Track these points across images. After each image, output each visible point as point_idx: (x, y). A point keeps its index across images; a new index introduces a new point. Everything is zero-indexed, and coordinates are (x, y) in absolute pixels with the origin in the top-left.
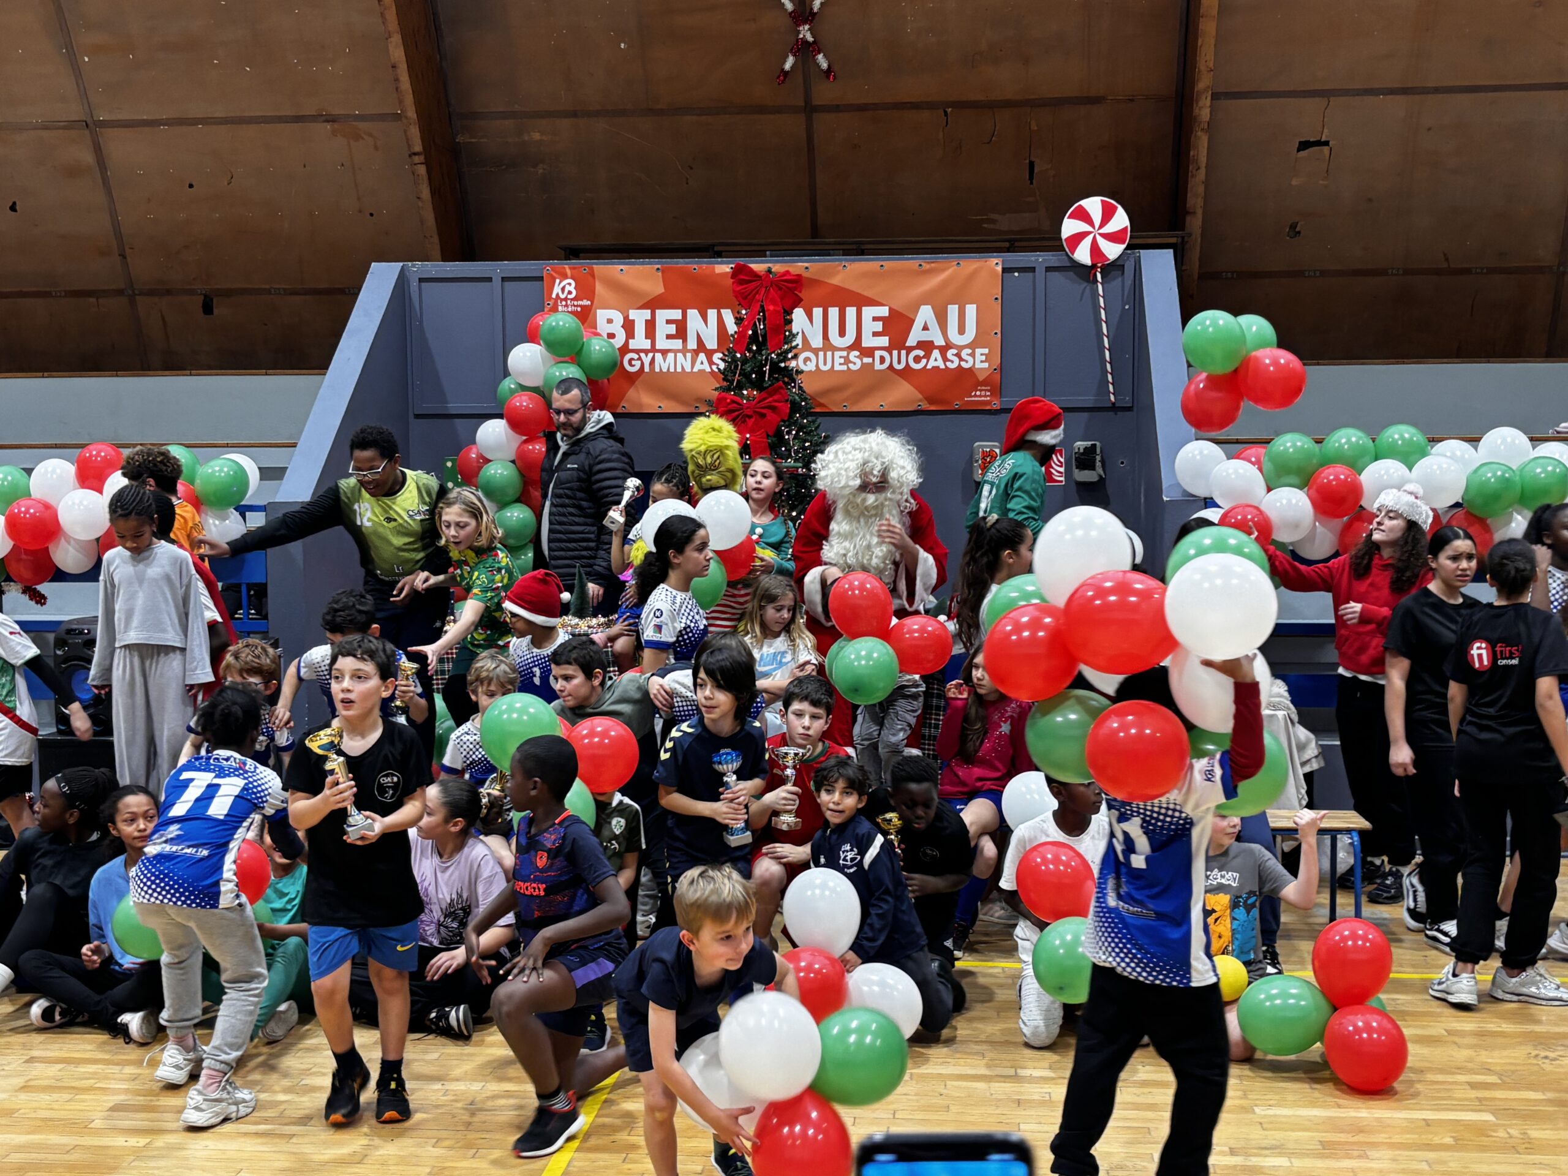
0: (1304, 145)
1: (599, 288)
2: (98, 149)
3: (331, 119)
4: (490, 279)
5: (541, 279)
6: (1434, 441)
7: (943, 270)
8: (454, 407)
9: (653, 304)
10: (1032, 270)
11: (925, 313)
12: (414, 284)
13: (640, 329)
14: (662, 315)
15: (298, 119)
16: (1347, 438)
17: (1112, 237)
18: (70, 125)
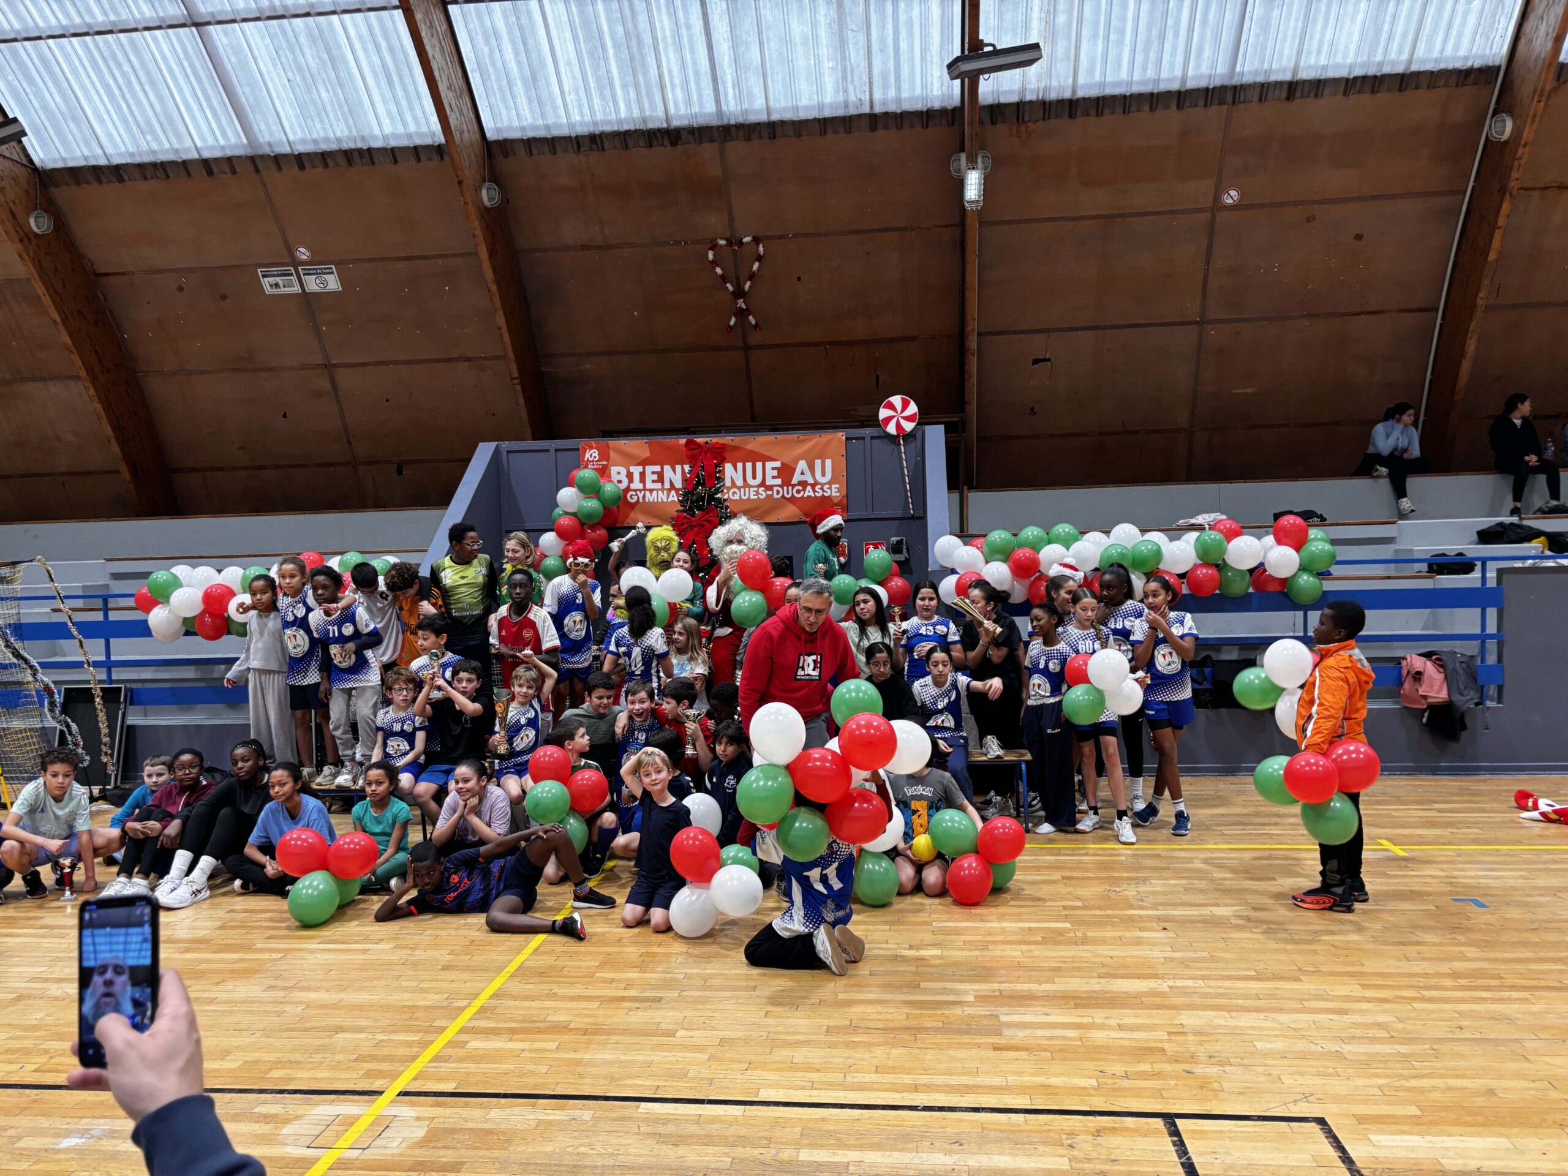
0: (1036, 361)
1: (612, 454)
2: (333, 380)
3: (468, 360)
4: (548, 451)
5: (578, 449)
6: (1083, 533)
7: (812, 440)
9: (644, 463)
10: (863, 438)
11: (802, 465)
12: (504, 454)
13: (636, 477)
14: (650, 469)
15: (448, 360)
16: (1031, 532)
17: (909, 419)
18: (317, 367)
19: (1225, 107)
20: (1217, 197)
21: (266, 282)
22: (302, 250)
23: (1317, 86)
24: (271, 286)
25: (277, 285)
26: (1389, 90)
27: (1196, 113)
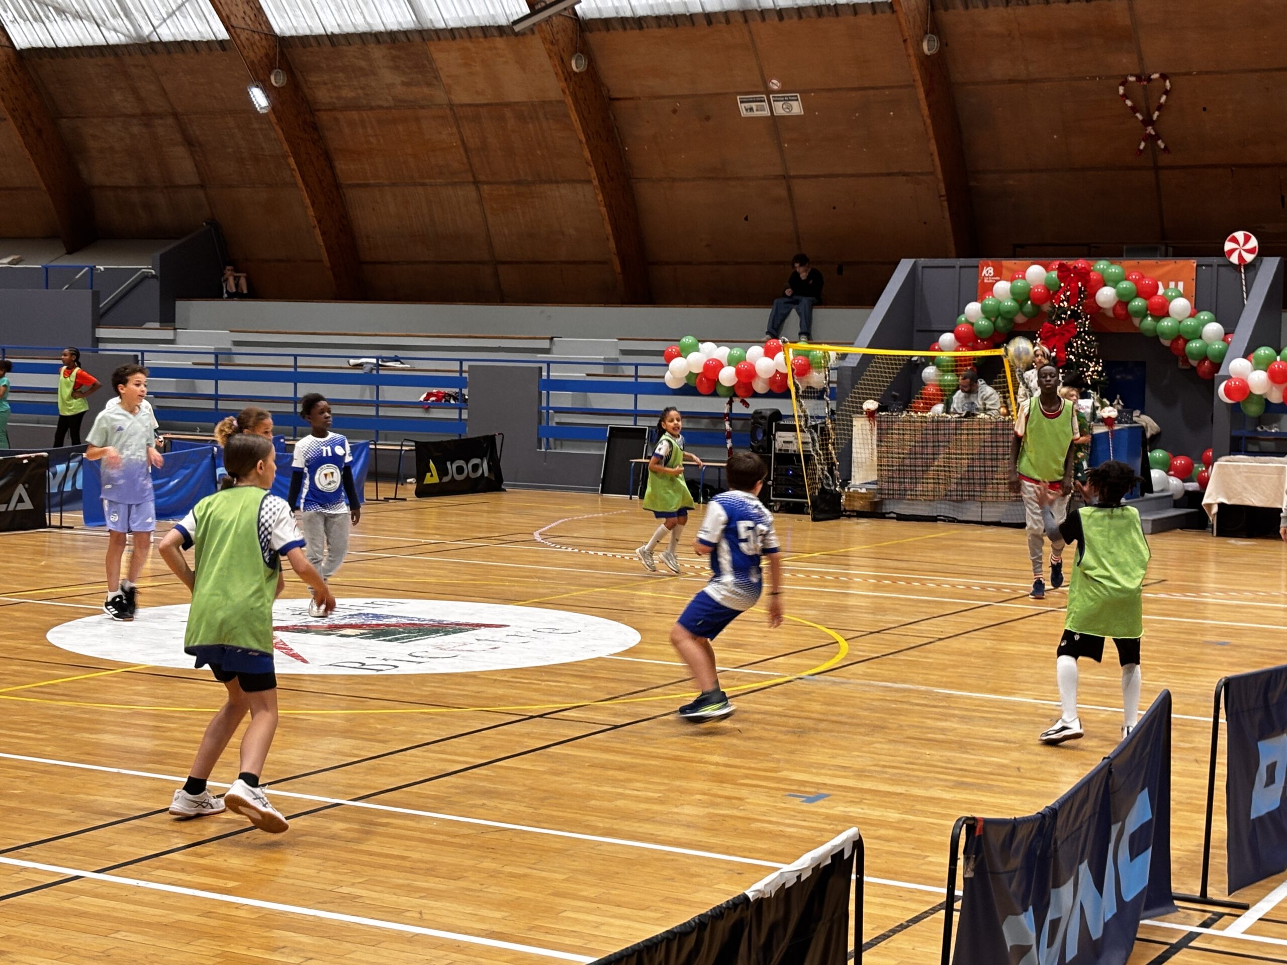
1: (1004, 271)
2: (789, 189)
3: (905, 174)
4: (954, 267)
5: (977, 267)
7: (1168, 265)
8: (935, 327)
10: (1211, 266)
12: (920, 269)
15: (889, 174)
17: (1250, 251)
18: (776, 177)
21: (742, 107)
22: (774, 81)
24: (747, 110)
25: (751, 109)
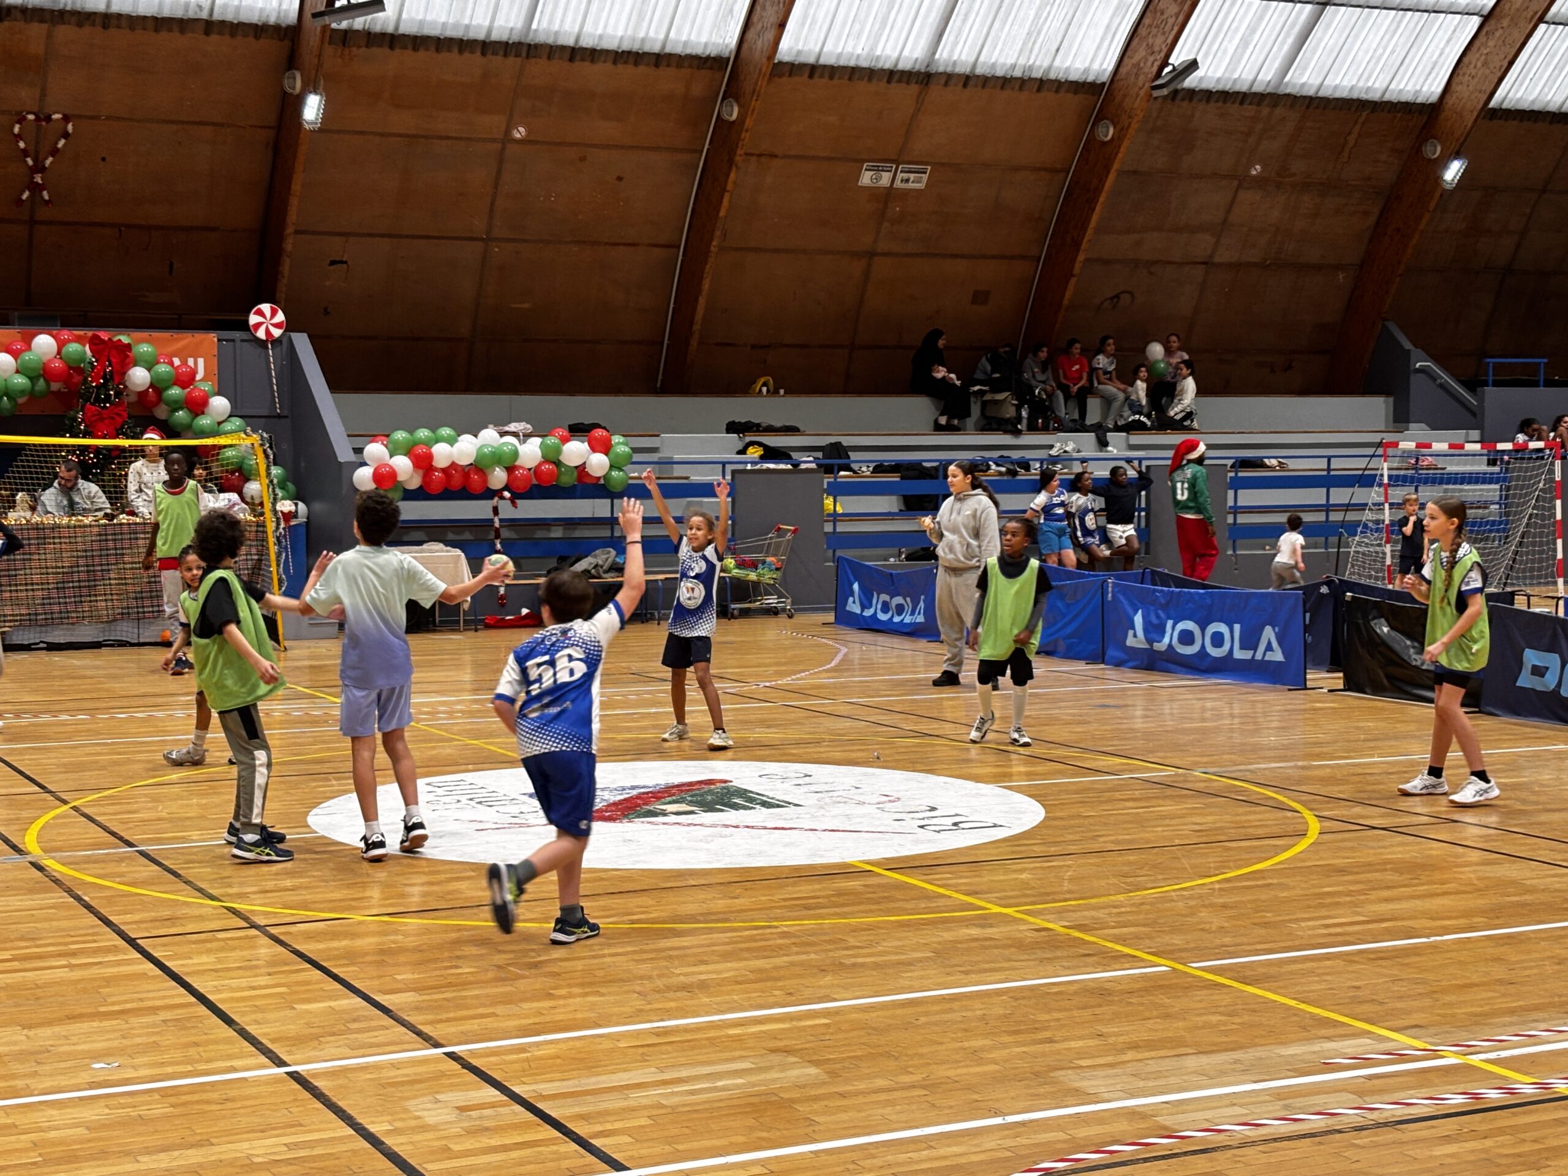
0: (333, 263)
6: (460, 435)
7: (182, 339)
10: (233, 341)
16: (423, 433)
17: (277, 326)
19: (519, 60)
20: (508, 132)
23: (593, 55)
26: (648, 65)
27: (496, 61)
